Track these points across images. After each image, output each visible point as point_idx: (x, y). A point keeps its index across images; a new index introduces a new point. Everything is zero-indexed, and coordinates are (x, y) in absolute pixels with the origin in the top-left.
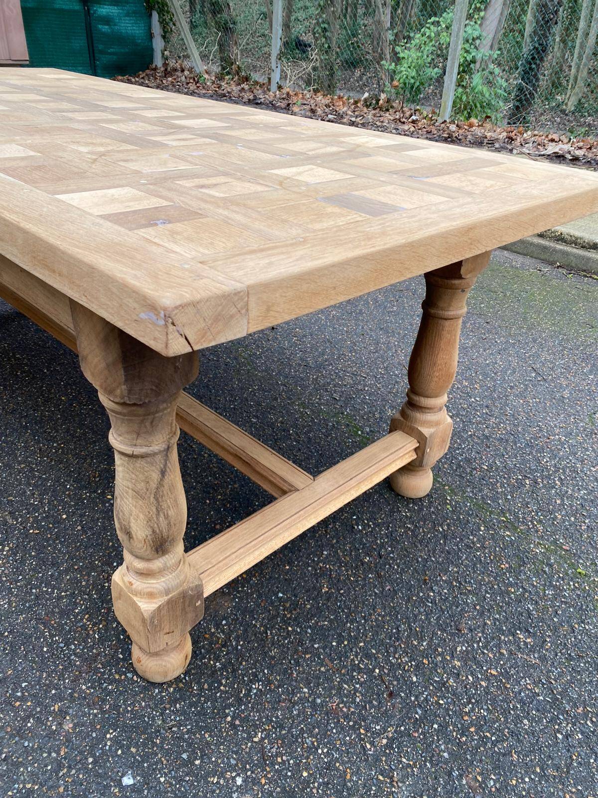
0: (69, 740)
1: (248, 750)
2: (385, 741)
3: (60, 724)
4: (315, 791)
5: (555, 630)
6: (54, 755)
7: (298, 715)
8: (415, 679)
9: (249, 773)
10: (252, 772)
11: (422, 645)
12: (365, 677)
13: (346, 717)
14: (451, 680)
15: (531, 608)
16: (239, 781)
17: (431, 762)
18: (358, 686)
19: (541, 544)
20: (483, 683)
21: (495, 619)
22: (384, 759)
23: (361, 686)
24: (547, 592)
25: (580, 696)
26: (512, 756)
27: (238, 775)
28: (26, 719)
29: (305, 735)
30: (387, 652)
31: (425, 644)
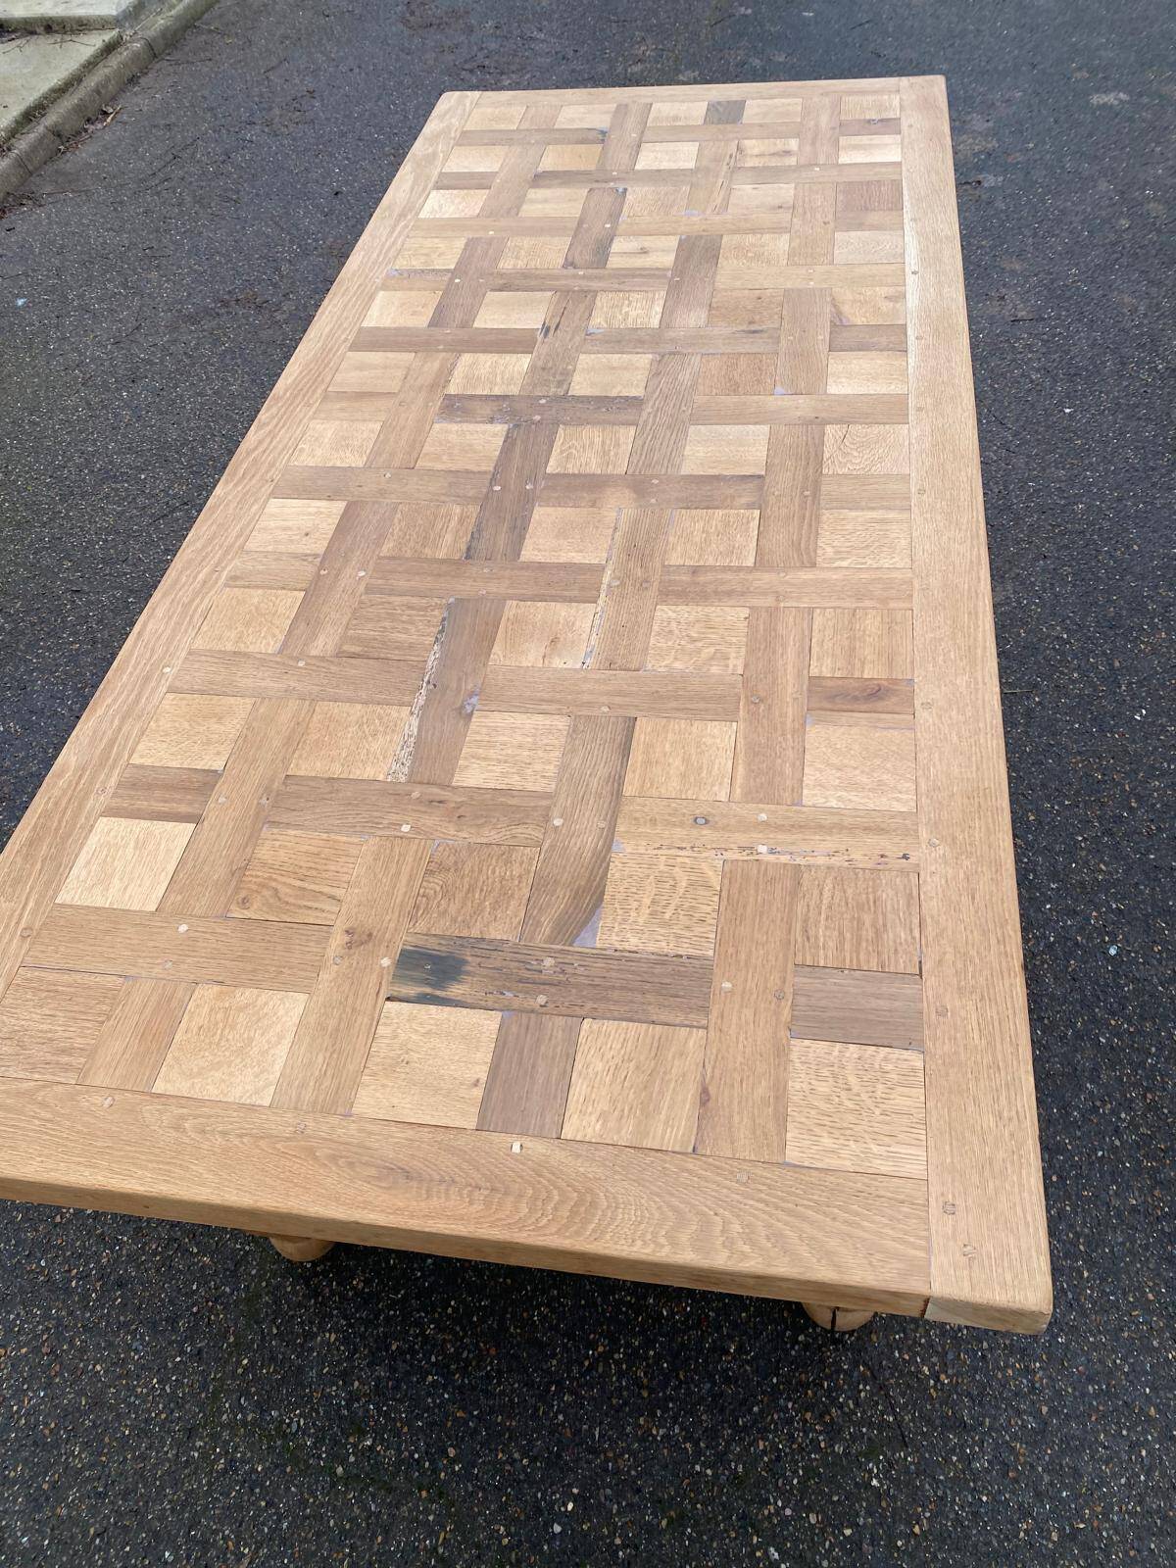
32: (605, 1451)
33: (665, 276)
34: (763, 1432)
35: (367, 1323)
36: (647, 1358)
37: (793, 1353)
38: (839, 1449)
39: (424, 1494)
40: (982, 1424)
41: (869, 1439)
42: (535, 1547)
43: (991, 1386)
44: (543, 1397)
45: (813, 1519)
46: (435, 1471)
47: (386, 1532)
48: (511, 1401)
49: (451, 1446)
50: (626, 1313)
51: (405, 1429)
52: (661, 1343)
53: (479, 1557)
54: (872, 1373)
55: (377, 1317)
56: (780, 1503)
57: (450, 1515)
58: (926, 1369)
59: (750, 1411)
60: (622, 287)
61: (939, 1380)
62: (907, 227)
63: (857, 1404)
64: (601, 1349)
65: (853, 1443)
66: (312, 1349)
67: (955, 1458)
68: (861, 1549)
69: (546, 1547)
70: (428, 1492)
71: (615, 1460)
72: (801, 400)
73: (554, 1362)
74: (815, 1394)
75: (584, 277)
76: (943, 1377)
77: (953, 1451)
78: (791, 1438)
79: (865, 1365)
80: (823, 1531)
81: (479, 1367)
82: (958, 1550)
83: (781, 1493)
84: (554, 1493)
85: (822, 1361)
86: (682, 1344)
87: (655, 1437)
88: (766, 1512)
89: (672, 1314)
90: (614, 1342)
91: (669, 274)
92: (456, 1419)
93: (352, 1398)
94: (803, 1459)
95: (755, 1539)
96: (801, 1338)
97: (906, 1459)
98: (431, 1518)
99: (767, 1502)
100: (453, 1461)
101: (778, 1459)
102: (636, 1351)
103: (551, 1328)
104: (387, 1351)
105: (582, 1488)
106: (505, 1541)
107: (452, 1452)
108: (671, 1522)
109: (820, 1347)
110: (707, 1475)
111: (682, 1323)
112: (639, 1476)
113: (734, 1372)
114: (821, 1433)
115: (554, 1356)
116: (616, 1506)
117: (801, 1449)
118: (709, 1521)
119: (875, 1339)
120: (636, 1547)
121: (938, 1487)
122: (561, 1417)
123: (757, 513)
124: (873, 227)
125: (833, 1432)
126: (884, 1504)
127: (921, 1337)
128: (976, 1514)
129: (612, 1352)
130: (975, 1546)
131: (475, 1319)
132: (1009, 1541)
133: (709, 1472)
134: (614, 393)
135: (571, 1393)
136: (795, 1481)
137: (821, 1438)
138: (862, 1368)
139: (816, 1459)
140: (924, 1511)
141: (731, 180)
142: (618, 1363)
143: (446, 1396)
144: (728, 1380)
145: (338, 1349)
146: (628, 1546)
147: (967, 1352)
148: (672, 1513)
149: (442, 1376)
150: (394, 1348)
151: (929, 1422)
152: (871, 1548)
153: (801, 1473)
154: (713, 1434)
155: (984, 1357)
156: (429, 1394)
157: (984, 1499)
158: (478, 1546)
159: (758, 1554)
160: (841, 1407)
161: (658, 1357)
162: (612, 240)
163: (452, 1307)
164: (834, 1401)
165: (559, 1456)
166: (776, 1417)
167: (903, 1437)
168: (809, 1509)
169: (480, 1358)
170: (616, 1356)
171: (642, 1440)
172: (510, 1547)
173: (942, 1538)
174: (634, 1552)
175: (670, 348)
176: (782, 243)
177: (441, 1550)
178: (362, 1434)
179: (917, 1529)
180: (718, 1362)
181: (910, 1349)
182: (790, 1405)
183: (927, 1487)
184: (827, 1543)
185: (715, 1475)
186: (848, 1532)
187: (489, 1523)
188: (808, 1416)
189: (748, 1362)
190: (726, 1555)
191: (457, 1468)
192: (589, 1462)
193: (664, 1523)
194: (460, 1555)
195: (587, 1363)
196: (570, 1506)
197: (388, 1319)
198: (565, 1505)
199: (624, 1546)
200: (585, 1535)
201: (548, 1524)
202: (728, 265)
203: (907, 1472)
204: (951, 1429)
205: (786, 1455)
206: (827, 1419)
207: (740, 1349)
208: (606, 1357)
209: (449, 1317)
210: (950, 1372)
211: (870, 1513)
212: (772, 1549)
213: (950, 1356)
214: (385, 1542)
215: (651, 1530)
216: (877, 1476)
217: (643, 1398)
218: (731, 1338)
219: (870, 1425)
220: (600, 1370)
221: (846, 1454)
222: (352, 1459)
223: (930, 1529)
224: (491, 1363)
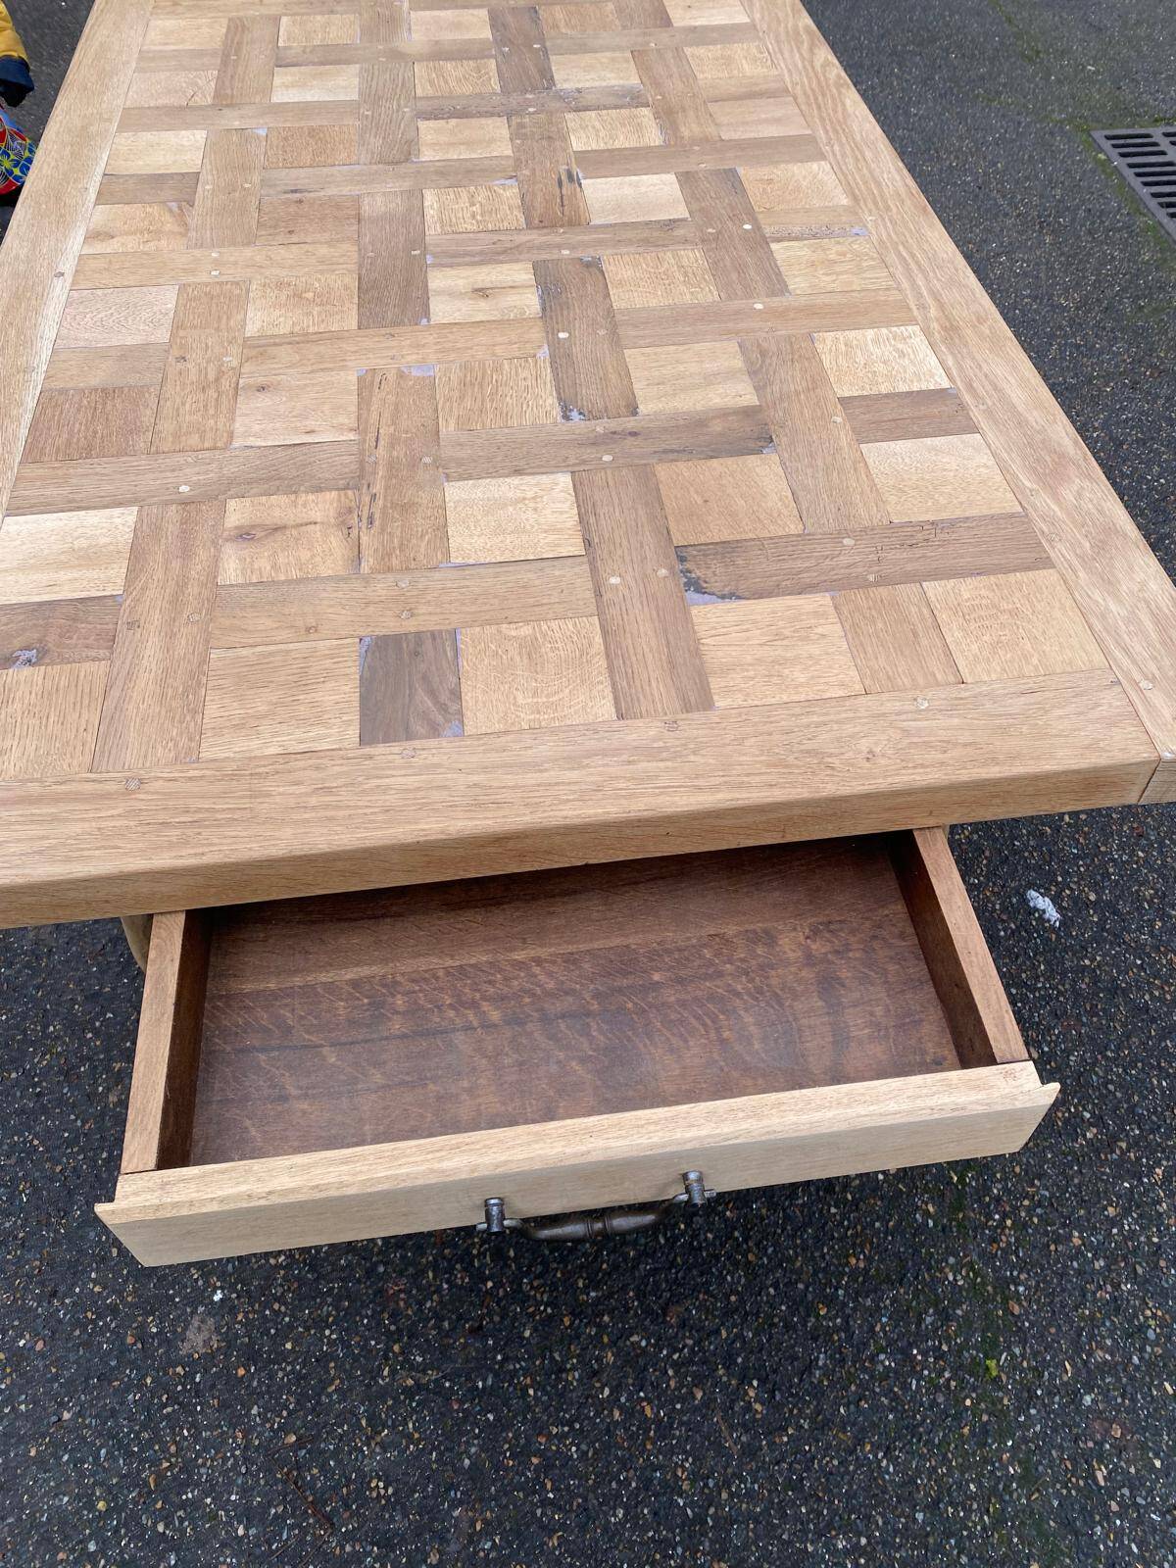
0: (103, 1114)
1: (256, 1266)
2: (410, 1382)
3: (108, 1089)
4: (280, 1374)
5: (822, 1426)
6: (79, 1123)
7: (343, 1269)
8: (527, 1334)
9: (234, 1295)
10: (238, 1297)
11: (588, 1294)
12: (467, 1280)
13: (395, 1316)
14: (577, 1375)
15: (820, 1363)
16: (218, 1296)
17: (441, 1454)
18: (445, 1286)
19: (972, 1269)
20: (617, 1414)
21: (740, 1336)
22: (390, 1403)
23: (449, 1289)
24: (882, 1357)
25: (746, 1547)
26: (550, 1538)
27: (222, 1288)
28: (83, 1060)
29: (329, 1300)
30: (530, 1267)
31: (593, 1294)
33: (435, 255)
60: (495, 237)
62: (46, 354)
72: (237, 124)
75: (559, 247)
91: (429, 260)
123: (281, 44)
124: (102, 354)
134: (453, 122)
141: (362, 452)
162: (544, 309)
175: (402, 169)
176: (256, 321)
202: (344, 280)
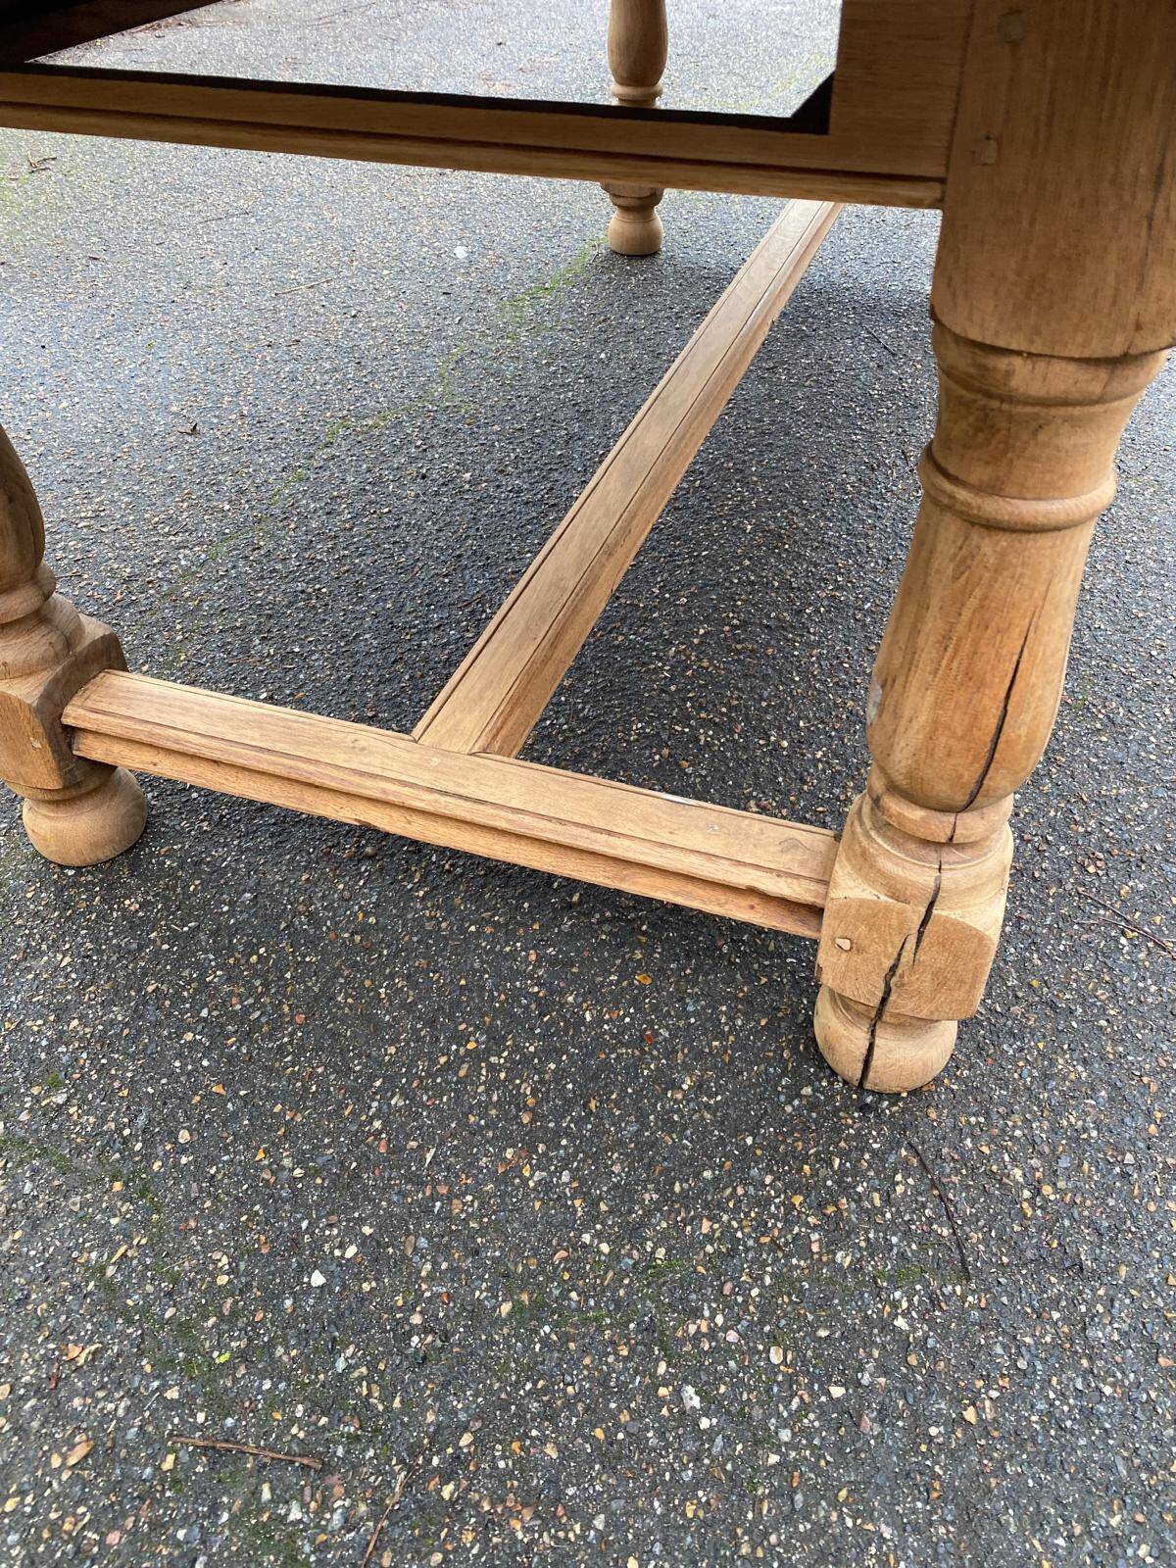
32: (435, 1183)
34: (713, 1211)
35: (123, 953)
36: (541, 1072)
37: (789, 1109)
38: (843, 1258)
39: (118, 1186)
40: (1113, 1273)
41: (902, 1255)
42: (271, 1300)
43: (1134, 1220)
44: (357, 1094)
45: (776, 1356)
46: (148, 1158)
47: (35, 1224)
48: (306, 1089)
49: (189, 1129)
50: (527, 1007)
51: (125, 1092)
52: (571, 1056)
53: (169, 1294)
54: (921, 1161)
55: (141, 948)
56: (719, 1320)
57: (146, 1224)
58: (1018, 1173)
59: (698, 1175)
61: (1039, 1192)
63: (887, 1200)
64: (471, 1046)
65: (872, 1255)
66: (29, 970)
67: (1056, 1315)
68: (857, 1425)
69: (288, 1303)
70: (126, 1184)
71: (449, 1199)
73: (392, 1050)
74: (815, 1173)
76: (1047, 1190)
77: (1055, 1303)
78: (761, 1227)
79: (911, 1146)
80: (791, 1380)
81: (271, 1037)
82: (1048, 1466)
83: (727, 1304)
84: (331, 1226)
85: (837, 1130)
86: (606, 1062)
87: (525, 1181)
88: (692, 1329)
89: (599, 1021)
90: (496, 1041)
92: (209, 1096)
93: (61, 1038)
94: (776, 1260)
95: (662, 1368)
96: (807, 1091)
97: (963, 1298)
98: (114, 1221)
99: (696, 1314)
100: (183, 1150)
101: (732, 1253)
102: (527, 1059)
103: (402, 1006)
104: (138, 991)
105: (380, 1228)
106: (223, 1280)
107: (184, 1136)
108: (518, 1308)
109: (836, 1111)
110: (600, 1252)
111: (613, 1036)
112: (482, 1231)
113: (682, 1117)
114: (815, 1228)
115: (393, 1042)
116: (428, 1266)
117: (775, 1246)
118: (585, 1322)
119: (933, 1116)
120: (446, 1336)
121: (1019, 1354)
122: (377, 1124)
125: (837, 1233)
126: (913, 1360)
127: (1015, 1127)
128: (1088, 1414)
129: (488, 1052)
130: (1082, 1467)
131: (288, 975)
132: (1152, 1472)
133: (605, 1248)
135: (405, 1095)
136: (755, 1292)
137: (815, 1237)
138: (904, 1153)
139: (798, 1267)
140: (988, 1387)
142: (492, 1068)
143: (205, 1063)
144: (668, 1125)
145: (67, 976)
146: (432, 1331)
147: (1095, 1162)
148: (525, 1297)
149: (211, 1037)
150: (150, 989)
151: (1015, 1249)
152: (877, 1430)
153: (768, 1280)
154: (626, 1194)
155: (1125, 1176)
156: (179, 1056)
157: (1108, 1390)
158: (175, 1279)
159: (663, 1391)
160: (859, 1199)
161: (560, 1076)
163: (260, 956)
164: (846, 1190)
165: (356, 1176)
166: (740, 1191)
167: (963, 1261)
168: (773, 1339)
169: (277, 1026)
170: (493, 1059)
171: (503, 1180)
172: (228, 1291)
173: (1018, 1438)
174: (439, 1343)
177: (110, 1271)
178: (55, 1086)
179: (970, 1414)
180: (659, 1098)
181: (992, 1140)
182: (768, 1180)
183: (999, 1350)
184: (795, 1403)
185: (615, 1256)
186: (837, 1392)
187: (207, 1248)
188: (798, 1200)
189: (707, 1107)
190: (604, 1382)
191: (184, 1160)
192: (403, 1194)
193: (506, 1308)
194: (141, 1284)
195: (443, 1060)
196: (351, 1251)
197: (157, 952)
198: (342, 1246)
199: (426, 1330)
200: (363, 1299)
201: (304, 1269)
203: (962, 1316)
204: (1058, 1268)
205: (747, 1250)
206: (830, 1210)
207: (700, 1087)
208: (476, 1057)
209: (251, 966)
210: (1061, 1184)
211: (883, 1370)
212: (689, 1390)
213: (1064, 1162)
214: (25, 1241)
215: (477, 1315)
216: (906, 1314)
217: (521, 1124)
218: (688, 1069)
219: (907, 1235)
220: (462, 1073)
221: (856, 1269)
222: (24, 1117)
223: (995, 1420)
224: (291, 1035)
